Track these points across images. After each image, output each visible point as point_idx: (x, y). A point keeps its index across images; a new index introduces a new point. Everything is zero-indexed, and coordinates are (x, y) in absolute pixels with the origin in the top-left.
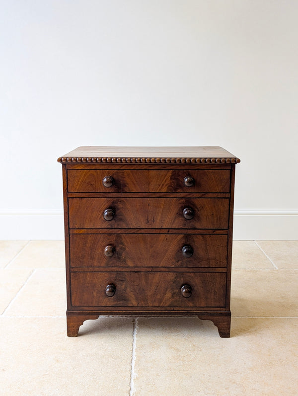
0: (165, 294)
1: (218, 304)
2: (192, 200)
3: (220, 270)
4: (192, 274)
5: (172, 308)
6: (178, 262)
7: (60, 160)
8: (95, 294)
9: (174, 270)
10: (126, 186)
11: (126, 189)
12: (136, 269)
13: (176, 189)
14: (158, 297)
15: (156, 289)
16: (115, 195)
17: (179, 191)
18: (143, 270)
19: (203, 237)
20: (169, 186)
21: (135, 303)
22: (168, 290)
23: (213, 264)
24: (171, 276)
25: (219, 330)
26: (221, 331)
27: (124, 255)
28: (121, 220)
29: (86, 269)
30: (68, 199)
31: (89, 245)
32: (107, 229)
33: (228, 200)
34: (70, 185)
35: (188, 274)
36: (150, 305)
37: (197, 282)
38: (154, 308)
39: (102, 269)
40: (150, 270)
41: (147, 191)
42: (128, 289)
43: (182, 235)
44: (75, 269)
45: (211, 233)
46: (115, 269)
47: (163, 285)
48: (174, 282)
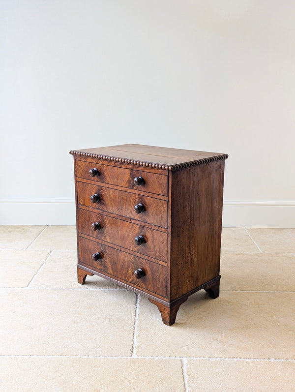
0: (128, 271)
2: (144, 197)
3: (162, 263)
4: (144, 261)
5: (133, 285)
6: (136, 247)
9: (133, 253)
11: (105, 180)
12: (112, 245)
14: (124, 272)
15: (123, 266)
16: (99, 183)
17: (135, 188)
19: (151, 231)
20: (129, 183)
21: (111, 272)
22: (130, 269)
23: (157, 255)
24: (131, 258)
27: (105, 232)
28: (103, 204)
29: (86, 236)
30: (77, 182)
31: (87, 218)
32: (96, 209)
33: (166, 202)
34: (77, 172)
35: (142, 260)
36: (120, 277)
37: (147, 268)
38: (122, 281)
39: (94, 239)
40: (119, 248)
41: (116, 184)
42: (107, 259)
43: (138, 226)
44: (81, 235)
45: (156, 229)
46: (100, 242)
47: (127, 263)
48: (133, 263)
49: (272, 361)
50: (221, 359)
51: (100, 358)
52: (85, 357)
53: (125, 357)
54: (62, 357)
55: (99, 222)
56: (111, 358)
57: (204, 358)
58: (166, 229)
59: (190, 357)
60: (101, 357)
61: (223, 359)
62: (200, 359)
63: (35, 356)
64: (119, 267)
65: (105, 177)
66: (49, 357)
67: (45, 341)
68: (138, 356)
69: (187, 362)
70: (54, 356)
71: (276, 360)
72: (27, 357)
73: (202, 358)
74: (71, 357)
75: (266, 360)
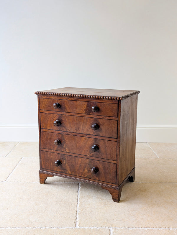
0: (84, 170)
1: (111, 182)
2: (98, 119)
3: (113, 162)
4: (98, 162)
5: (88, 179)
6: (91, 153)
7: (36, 93)
8: (52, 164)
9: (89, 157)
10: (65, 109)
11: (65, 110)
12: (70, 154)
13: (89, 113)
14: (81, 171)
15: (80, 167)
16: (60, 113)
17: (91, 113)
18: (74, 155)
19: (104, 141)
20: (86, 111)
21: (70, 172)
22: (86, 168)
23: (109, 157)
24: (87, 161)
25: (112, 197)
26: (114, 198)
27: (65, 145)
28: (63, 126)
29: (48, 150)
30: (40, 113)
31: (49, 138)
32: (57, 130)
33: (116, 121)
34: (41, 106)
35: (96, 161)
36: (77, 175)
37: (100, 166)
38: (79, 177)
39: (55, 151)
40: (77, 155)
41: (75, 112)
42: (66, 164)
43: (93, 139)
44: (43, 149)
45: (108, 140)
46: (61, 152)
47: (83, 165)
48: (89, 164)
49: (171, 229)
50: (136, 228)
51: (53, 228)
52: (44, 228)
53: (71, 228)
54: (28, 228)
55: (59, 139)
56: (61, 228)
57: (124, 228)
58: (116, 139)
59: (115, 227)
60: (55, 228)
61: (138, 228)
62: (122, 228)
63: (9, 228)
64: (77, 168)
65: (65, 108)
66: (19, 228)
67: (16, 218)
68: (80, 227)
69: (113, 230)
70: (22, 228)
71: (174, 229)
72: (3, 228)
73: (123, 228)
74: (34, 228)
75: (167, 229)
